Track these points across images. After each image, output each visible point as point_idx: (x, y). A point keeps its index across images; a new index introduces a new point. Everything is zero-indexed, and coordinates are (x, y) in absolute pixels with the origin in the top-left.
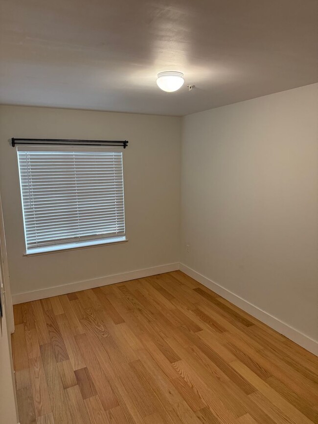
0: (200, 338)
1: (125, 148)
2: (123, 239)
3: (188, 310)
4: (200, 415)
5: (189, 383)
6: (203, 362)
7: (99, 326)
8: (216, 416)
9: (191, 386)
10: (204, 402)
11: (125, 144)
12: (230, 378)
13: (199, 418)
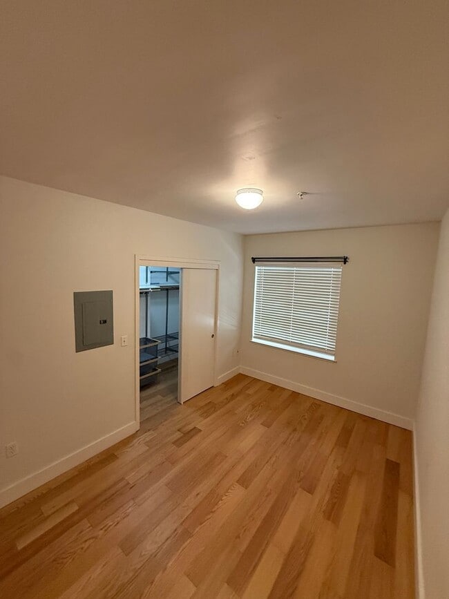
0: (294, 496)
1: (345, 263)
2: (332, 358)
3: (337, 468)
4: (180, 531)
5: (216, 507)
6: (256, 511)
7: (250, 417)
8: (182, 549)
9: (213, 510)
10: (197, 529)
11: (345, 260)
12: (245, 551)
13: (176, 530)
